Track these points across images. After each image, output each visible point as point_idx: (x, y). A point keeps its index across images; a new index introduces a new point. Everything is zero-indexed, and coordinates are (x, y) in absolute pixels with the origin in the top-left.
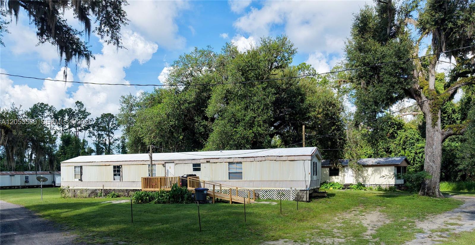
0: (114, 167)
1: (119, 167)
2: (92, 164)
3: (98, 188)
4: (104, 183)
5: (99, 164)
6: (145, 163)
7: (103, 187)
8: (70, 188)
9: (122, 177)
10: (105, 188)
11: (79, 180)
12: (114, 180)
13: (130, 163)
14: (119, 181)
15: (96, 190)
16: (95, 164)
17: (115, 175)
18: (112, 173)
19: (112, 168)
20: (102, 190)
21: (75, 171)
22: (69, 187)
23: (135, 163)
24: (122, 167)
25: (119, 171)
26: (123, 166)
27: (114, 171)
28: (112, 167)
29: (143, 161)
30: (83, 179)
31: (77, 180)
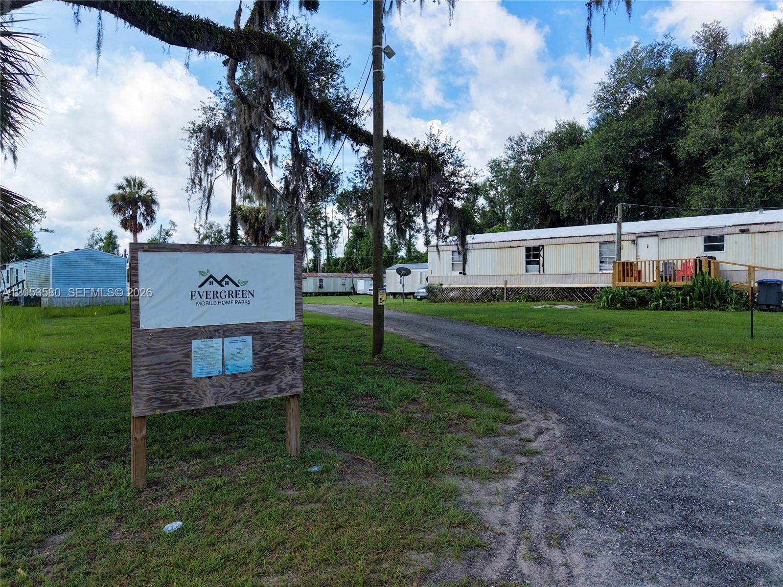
0: (528, 249)
1: (536, 249)
2: (486, 246)
3: (496, 286)
4: (506, 278)
5: (498, 245)
6: (592, 240)
7: (506, 283)
8: (443, 287)
9: (543, 266)
10: (508, 286)
11: (460, 273)
12: (526, 272)
13: (561, 241)
14: (538, 273)
15: (491, 289)
16: (491, 245)
17: (528, 263)
18: (524, 260)
19: (523, 251)
20: (503, 288)
21: (453, 258)
22: (442, 285)
23: (571, 240)
24: (543, 248)
25: (536, 256)
26: (545, 247)
27: (528, 257)
28: (524, 249)
29: (589, 236)
30: (467, 272)
31: (457, 273)
